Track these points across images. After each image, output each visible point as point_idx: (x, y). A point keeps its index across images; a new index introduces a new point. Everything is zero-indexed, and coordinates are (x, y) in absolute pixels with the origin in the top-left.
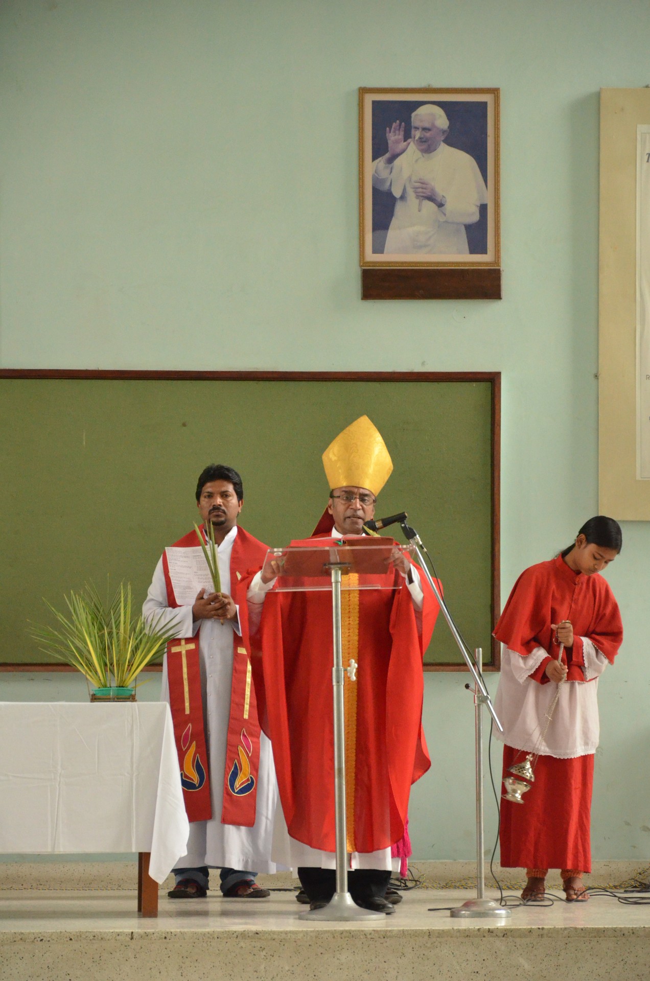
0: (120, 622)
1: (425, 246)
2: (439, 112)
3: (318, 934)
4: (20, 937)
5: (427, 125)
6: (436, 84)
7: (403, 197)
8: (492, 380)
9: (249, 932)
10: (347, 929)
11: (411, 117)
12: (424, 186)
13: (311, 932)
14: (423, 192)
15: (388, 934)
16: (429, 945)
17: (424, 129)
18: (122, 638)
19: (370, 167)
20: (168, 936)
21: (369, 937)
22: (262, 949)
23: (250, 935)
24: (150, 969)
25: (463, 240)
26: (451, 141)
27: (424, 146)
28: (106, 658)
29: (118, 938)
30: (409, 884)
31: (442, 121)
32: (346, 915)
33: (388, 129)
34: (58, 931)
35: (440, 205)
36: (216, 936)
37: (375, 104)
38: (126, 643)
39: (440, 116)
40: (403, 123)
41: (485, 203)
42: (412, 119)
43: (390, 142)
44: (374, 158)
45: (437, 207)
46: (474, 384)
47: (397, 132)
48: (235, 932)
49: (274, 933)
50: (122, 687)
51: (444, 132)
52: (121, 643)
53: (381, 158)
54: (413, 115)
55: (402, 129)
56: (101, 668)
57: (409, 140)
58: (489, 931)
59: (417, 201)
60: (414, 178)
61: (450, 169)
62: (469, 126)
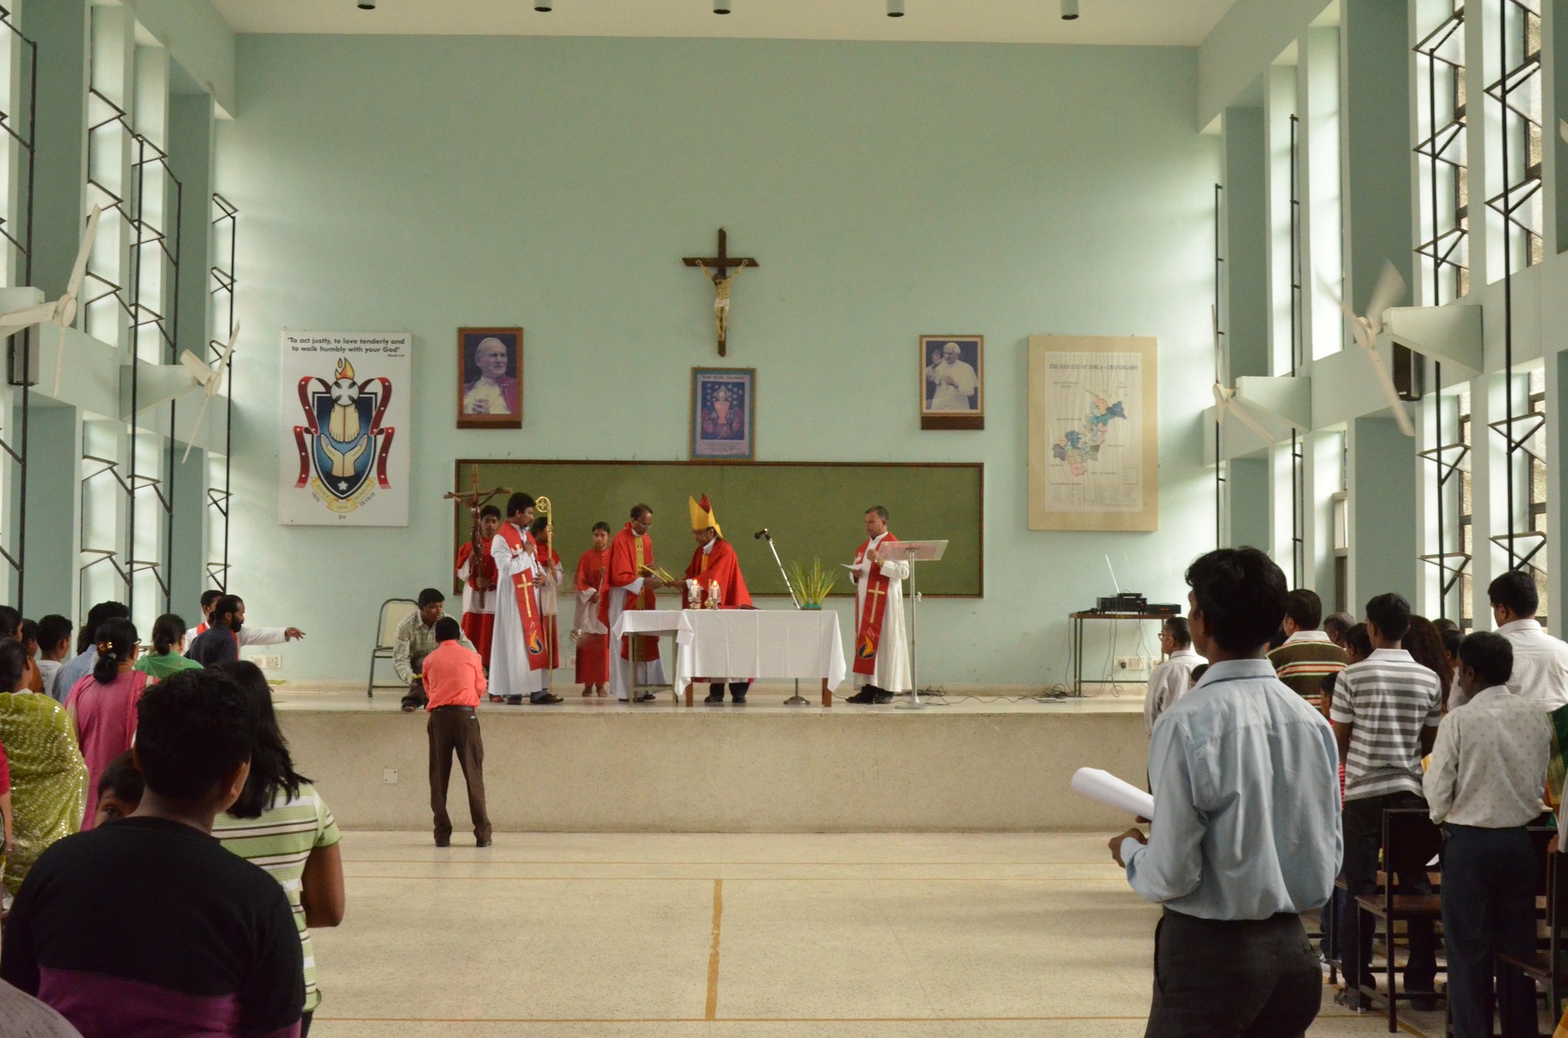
1: (950, 406)
2: (956, 345)
3: (905, 715)
5: (951, 351)
6: (957, 333)
7: (940, 384)
8: (979, 467)
11: (944, 348)
12: (949, 378)
14: (948, 382)
17: (950, 354)
19: (926, 370)
20: (837, 716)
22: (879, 721)
25: (967, 404)
27: (950, 361)
28: (808, 590)
29: (815, 716)
30: (942, 694)
31: (957, 350)
32: (916, 706)
33: (933, 353)
35: (957, 387)
38: (817, 583)
40: (940, 351)
41: (977, 386)
43: (934, 360)
44: (927, 366)
45: (955, 388)
46: (972, 468)
47: (937, 354)
50: (817, 602)
51: (958, 354)
52: (815, 584)
53: (930, 367)
55: (939, 353)
56: (806, 595)
57: (943, 358)
58: (982, 714)
59: (946, 386)
60: (945, 375)
61: (961, 372)
62: (970, 352)
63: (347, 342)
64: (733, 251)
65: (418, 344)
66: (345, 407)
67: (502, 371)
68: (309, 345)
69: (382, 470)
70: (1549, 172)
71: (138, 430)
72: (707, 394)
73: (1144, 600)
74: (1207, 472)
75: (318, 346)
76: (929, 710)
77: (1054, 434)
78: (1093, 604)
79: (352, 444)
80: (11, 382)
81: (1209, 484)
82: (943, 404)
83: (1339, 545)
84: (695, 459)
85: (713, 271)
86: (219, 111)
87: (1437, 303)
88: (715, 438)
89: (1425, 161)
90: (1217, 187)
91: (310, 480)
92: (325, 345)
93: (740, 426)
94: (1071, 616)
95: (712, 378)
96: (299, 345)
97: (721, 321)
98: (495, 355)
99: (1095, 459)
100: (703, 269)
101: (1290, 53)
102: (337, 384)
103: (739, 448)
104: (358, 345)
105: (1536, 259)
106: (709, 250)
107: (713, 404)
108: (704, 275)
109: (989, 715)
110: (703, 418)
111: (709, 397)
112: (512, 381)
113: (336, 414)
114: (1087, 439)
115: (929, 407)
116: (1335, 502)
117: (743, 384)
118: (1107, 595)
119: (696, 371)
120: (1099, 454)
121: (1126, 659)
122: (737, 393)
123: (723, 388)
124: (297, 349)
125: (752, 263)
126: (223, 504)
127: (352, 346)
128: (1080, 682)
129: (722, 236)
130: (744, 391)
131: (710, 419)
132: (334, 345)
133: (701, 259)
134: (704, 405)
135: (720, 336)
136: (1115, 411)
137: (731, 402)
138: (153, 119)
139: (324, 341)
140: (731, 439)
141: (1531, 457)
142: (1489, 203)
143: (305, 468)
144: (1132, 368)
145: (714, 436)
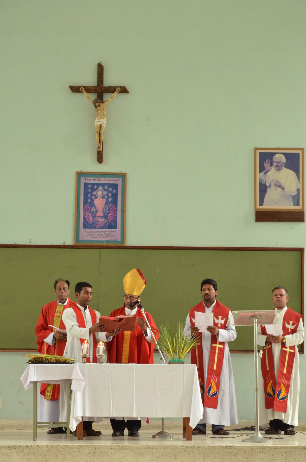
0: (179, 336)
1: (278, 203)
2: (283, 156)
3: (252, 447)
4: (148, 447)
5: (279, 161)
7: (270, 186)
8: (301, 250)
9: (228, 446)
10: (262, 445)
11: (273, 158)
12: (277, 182)
13: (250, 446)
14: (277, 184)
15: (277, 447)
16: (291, 451)
17: (277, 162)
18: (179, 342)
19: (258, 175)
20: (200, 448)
21: (270, 448)
23: (228, 447)
24: (193, 459)
25: (291, 201)
26: (286, 167)
27: (277, 168)
28: (174, 348)
29: (182, 448)
31: (284, 159)
33: (265, 162)
34: (161, 445)
35: (283, 189)
36: (216, 447)
37: (260, 153)
39: (283, 158)
40: (270, 160)
41: (299, 188)
42: (273, 159)
43: (265, 167)
44: (260, 172)
45: (282, 190)
46: (295, 252)
47: (268, 163)
48: (223, 446)
49: (237, 446)
50: (180, 359)
51: (284, 163)
52: (179, 344)
53: (262, 172)
54: (274, 157)
55: (270, 162)
56: (172, 352)
57: (272, 166)
59: (275, 187)
60: (274, 180)
61: (287, 176)
62: (293, 161)
64: (108, 82)
72: (89, 193)
84: (79, 244)
85: (94, 96)
88: (94, 227)
93: (114, 218)
95: (92, 180)
97: (100, 135)
100: (85, 94)
103: (116, 234)
106: (91, 80)
107: (92, 201)
110: (85, 212)
111: (89, 195)
117: (116, 185)
119: (80, 175)
122: (112, 192)
123: (100, 188)
125: (124, 90)
129: (100, 68)
130: (117, 191)
131: (90, 212)
133: (84, 87)
134: (85, 202)
135: (99, 147)
137: (107, 199)
140: (106, 228)
145: (93, 225)
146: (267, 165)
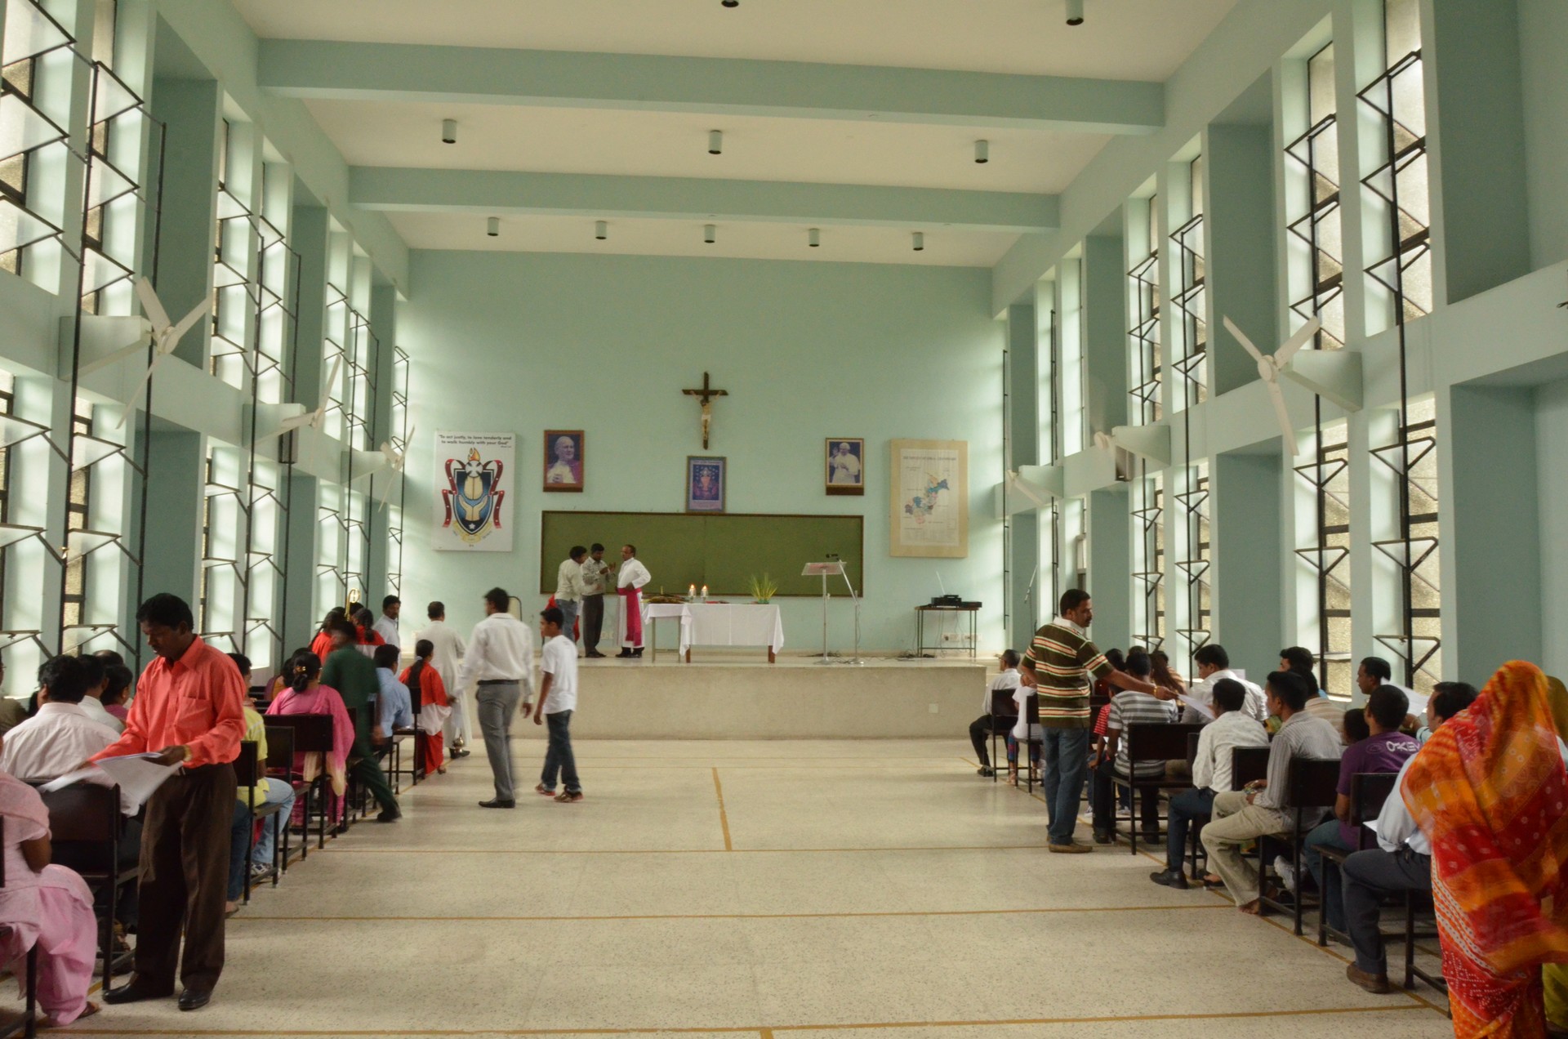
0: (765, 582)
1: (844, 480)
2: (848, 444)
6: (847, 437)
7: (837, 467)
8: (861, 518)
11: (840, 446)
12: (843, 464)
14: (843, 466)
17: (843, 449)
19: (829, 459)
24: (776, 677)
25: (853, 479)
27: (843, 454)
31: (848, 447)
33: (834, 449)
35: (847, 469)
38: (766, 588)
40: (838, 447)
41: (860, 469)
46: (857, 519)
47: (836, 450)
51: (849, 450)
53: (831, 457)
56: (760, 594)
57: (839, 452)
59: (841, 468)
60: (840, 462)
61: (850, 460)
62: (856, 448)
63: (475, 438)
64: (713, 386)
65: (520, 441)
66: (474, 478)
67: (571, 457)
68: (452, 440)
69: (496, 516)
70: (1210, 349)
71: (352, 491)
73: (960, 599)
74: (997, 522)
75: (457, 440)
76: (834, 666)
77: (906, 498)
78: (928, 602)
79: (478, 501)
80: (280, 461)
81: (1000, 528)
82: (841, 480)
83: (1080, 567)
84: (689, 512)
85: (701, 398)
86: (399, 296)
87: (1143, 424)
88: (701, 499)
89: (1135, 340)
90: (1005, 352)
91: (452, 523)
92: (462, 440)
93: (716, 490)
94: (916, 608)
95: (700, 463)
96: (446, 440)
97: (706, 427)
98: (567, 447)
99: (930, 514)
100: (695, 396)
101: (1050, 274)
102: (469, 464)
103: (717, 504)
104: (483, 440)
105: (1201, 399)
106: (698, 384)
107: (700, 479)
108: (695, 400)
109: (871, 668)
110: (694, 486)
111: (698, 474)
112: (577, 464)
113: (468, 483)
114: (924, 502)
115: (831, 481)
116: (1078, 541)
118: (938, 596)
119: (690, 458)
120: (933, 511)
121: (949, 634)
122: (715, 471)
123: (706, 468)
124: (444, 442)
125: (724, 393)
126: (398, 537)
127: (479, 440)
128: (922, 648)
129: (706, 377)
130: (719, 471)
131: (698, 487)
132: (467, 440)
133: (693, 390)
135: (705, 437)
136: (943, 485)
137: (711, 477)
138: (362, 300)
139: (462, 437)
140: (710, 499)
141: (1199, 516)
142: (1174, 366)
143: (449, 516)
144: (954, 459)
145: (701, 497)
146: (835, 452)
